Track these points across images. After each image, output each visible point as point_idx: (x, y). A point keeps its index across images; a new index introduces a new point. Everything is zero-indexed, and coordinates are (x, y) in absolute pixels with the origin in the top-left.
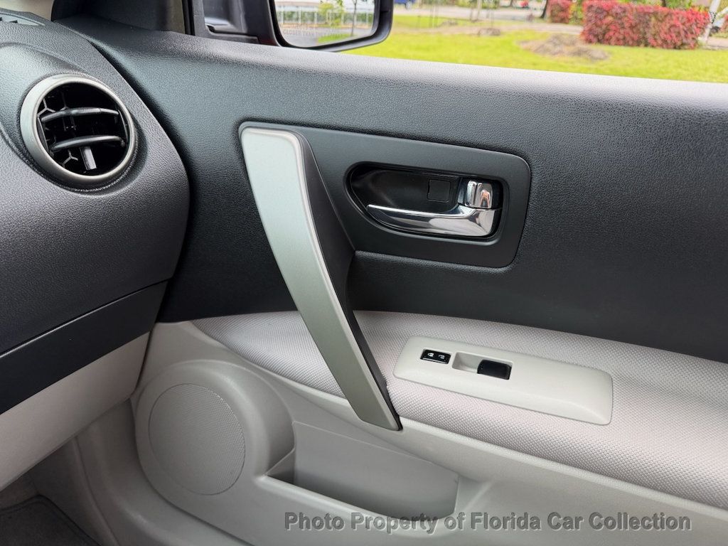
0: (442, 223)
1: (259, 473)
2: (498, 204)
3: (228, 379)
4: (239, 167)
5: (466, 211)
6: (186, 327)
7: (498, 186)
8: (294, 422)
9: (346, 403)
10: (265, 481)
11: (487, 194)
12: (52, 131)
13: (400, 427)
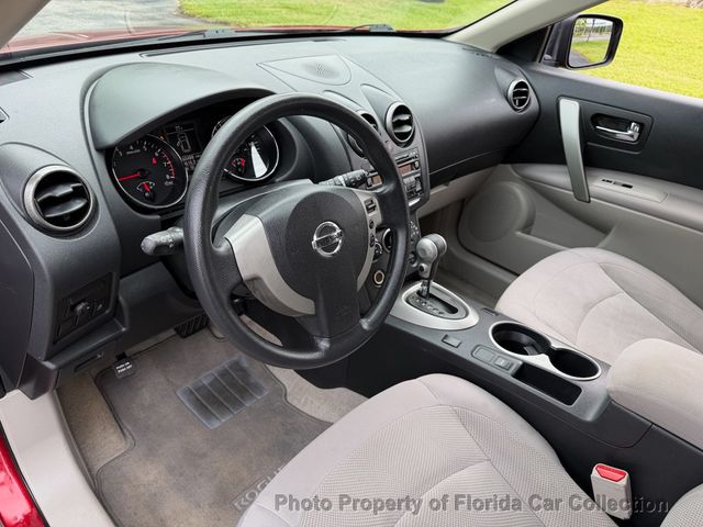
0: (622, 135)
1: (518, 230)
2: (640, 132)
3: (520, 193)
4: (555, 107)
5: (630, 132)
6: (509, 166)
7: (641, 125)
8: (537, 213)
9: (572, 193)
10: (519, 233)
11: (637, 129)
12: (515, 94)
13: (590, 201)
